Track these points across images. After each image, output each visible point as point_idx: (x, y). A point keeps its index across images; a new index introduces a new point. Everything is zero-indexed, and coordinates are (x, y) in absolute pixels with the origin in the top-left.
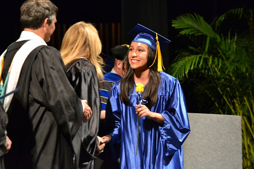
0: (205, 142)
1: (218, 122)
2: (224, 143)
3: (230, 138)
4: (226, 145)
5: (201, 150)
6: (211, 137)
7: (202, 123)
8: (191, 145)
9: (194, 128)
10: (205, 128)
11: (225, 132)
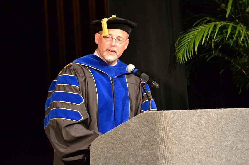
0: (201, 147)
1: (221, 118)
2: (231, 147)
3: (240, 139)
4: (234, 149)
5: (196, 158)
6: (210, 140)
7: (195, 123)
8: (180, 154)
9: (183, 129)
10: (201, 129)
11: (232, 132)
